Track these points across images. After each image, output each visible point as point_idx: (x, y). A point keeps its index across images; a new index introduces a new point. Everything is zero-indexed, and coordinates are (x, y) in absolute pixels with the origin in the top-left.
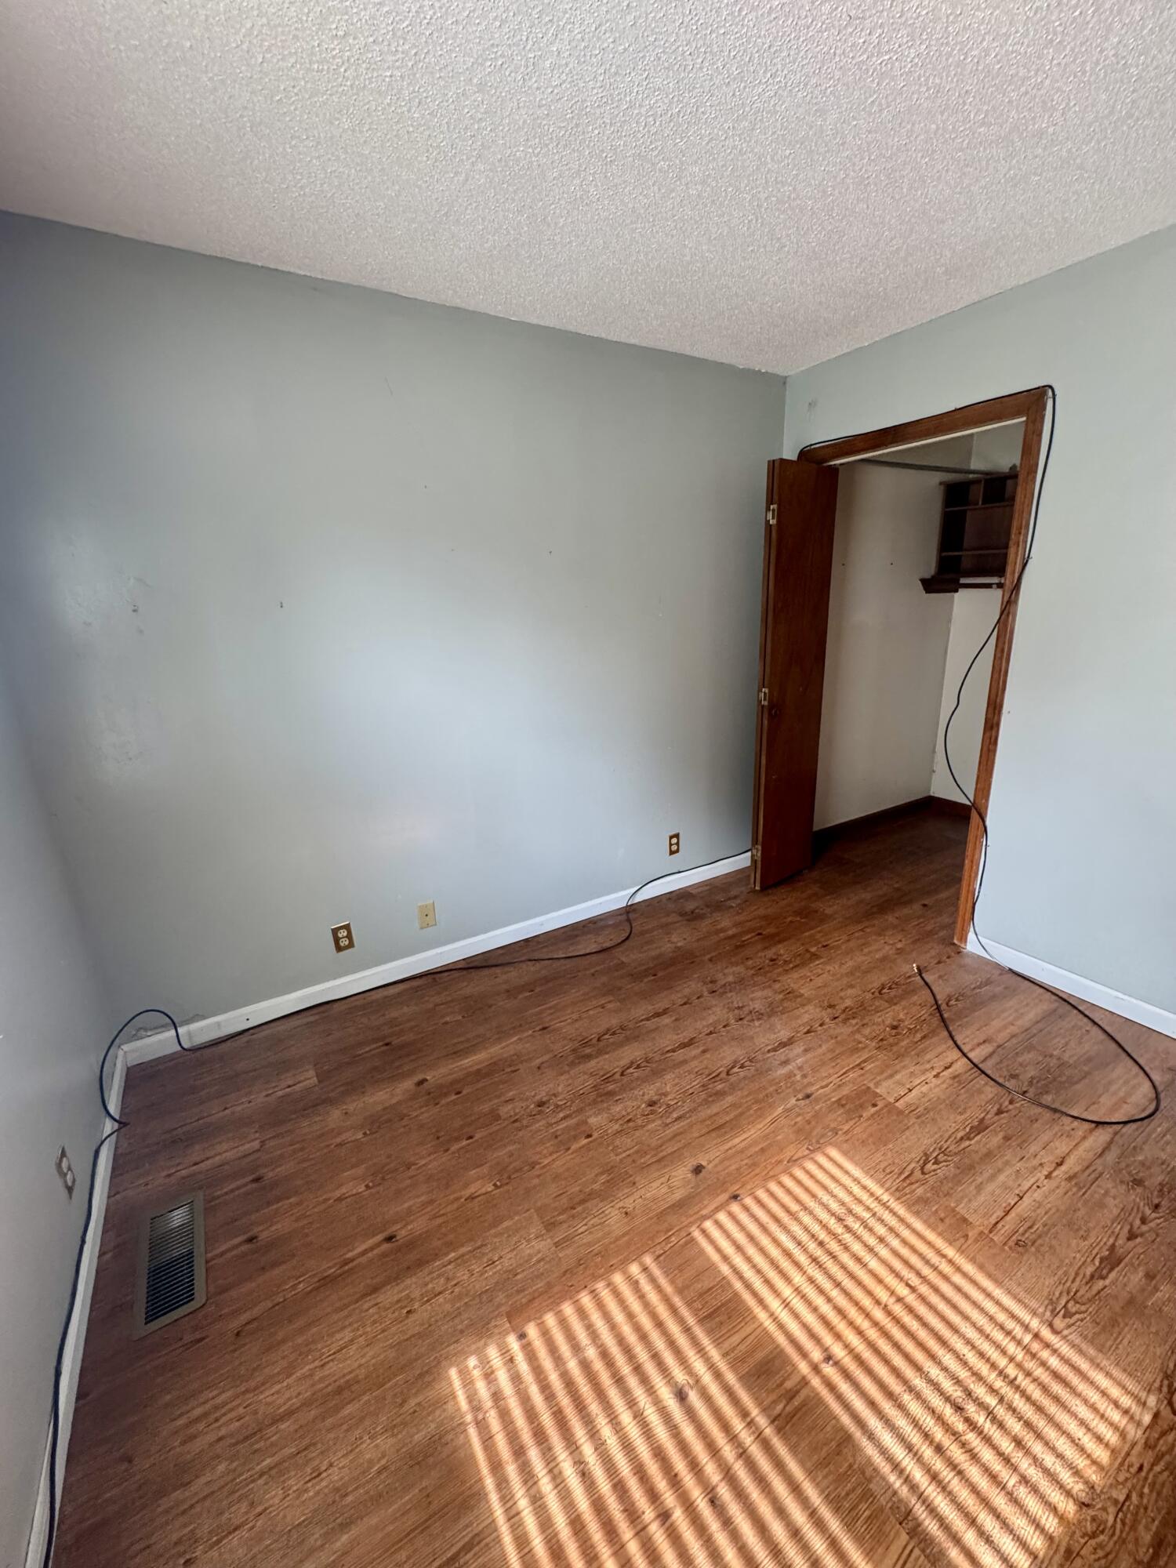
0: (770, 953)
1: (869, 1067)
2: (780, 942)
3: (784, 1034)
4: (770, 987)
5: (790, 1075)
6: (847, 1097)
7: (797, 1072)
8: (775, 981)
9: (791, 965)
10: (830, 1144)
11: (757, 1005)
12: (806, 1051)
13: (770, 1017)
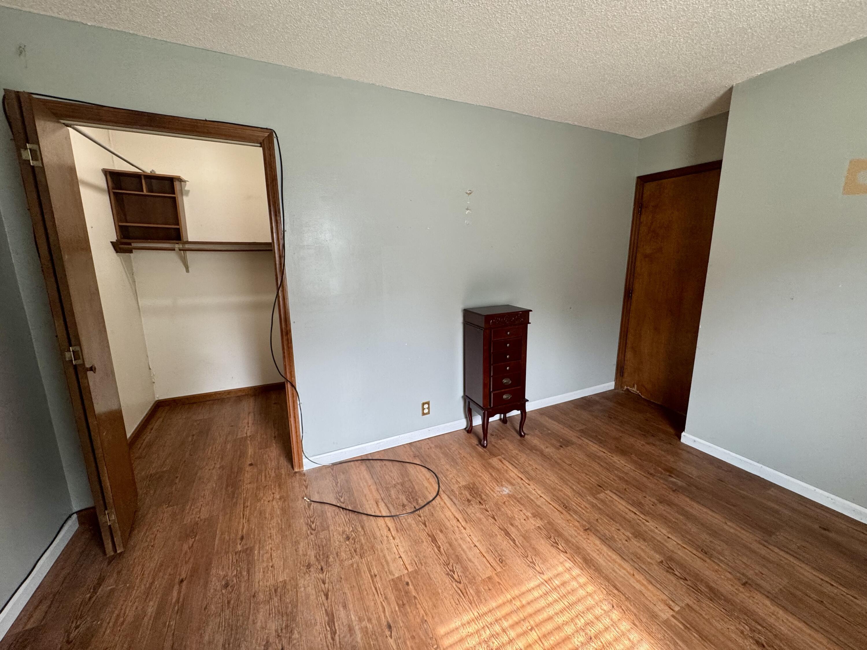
0: (215, 584)
1: (375, 571)
2: (207, 570)
3: (321, 617)
4: (258, 603)
5: (364, 630)
6: (397, 598)
7: (364, 624)
8: (254, 596)
9: (245, 573)
10: (434, 629)
11: (273, 626)
12: (345, 607)
13: (294, 620)
